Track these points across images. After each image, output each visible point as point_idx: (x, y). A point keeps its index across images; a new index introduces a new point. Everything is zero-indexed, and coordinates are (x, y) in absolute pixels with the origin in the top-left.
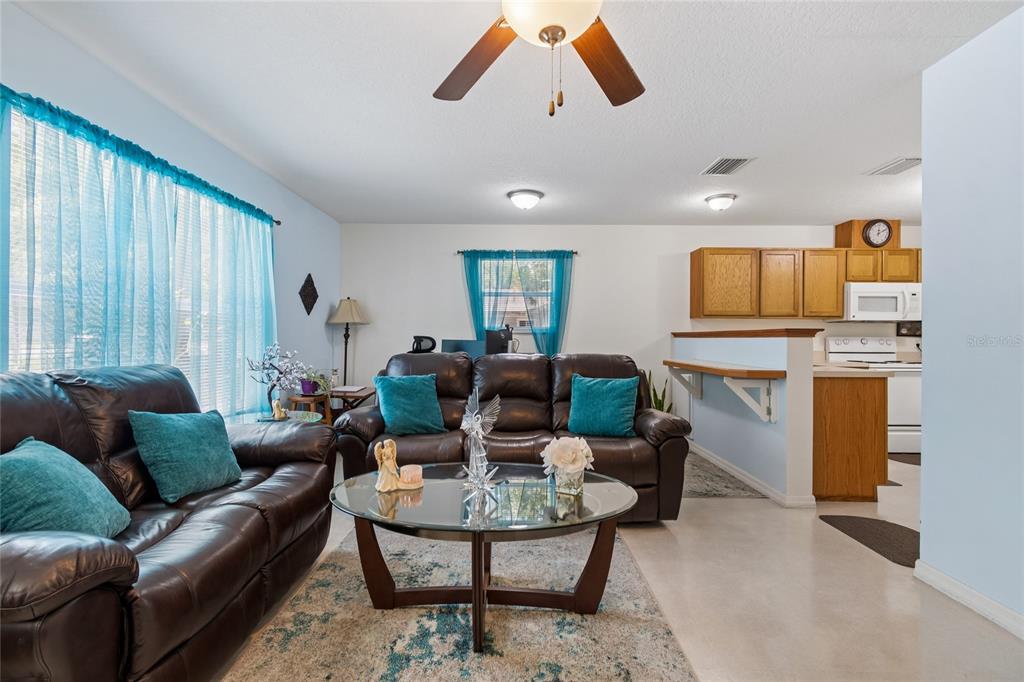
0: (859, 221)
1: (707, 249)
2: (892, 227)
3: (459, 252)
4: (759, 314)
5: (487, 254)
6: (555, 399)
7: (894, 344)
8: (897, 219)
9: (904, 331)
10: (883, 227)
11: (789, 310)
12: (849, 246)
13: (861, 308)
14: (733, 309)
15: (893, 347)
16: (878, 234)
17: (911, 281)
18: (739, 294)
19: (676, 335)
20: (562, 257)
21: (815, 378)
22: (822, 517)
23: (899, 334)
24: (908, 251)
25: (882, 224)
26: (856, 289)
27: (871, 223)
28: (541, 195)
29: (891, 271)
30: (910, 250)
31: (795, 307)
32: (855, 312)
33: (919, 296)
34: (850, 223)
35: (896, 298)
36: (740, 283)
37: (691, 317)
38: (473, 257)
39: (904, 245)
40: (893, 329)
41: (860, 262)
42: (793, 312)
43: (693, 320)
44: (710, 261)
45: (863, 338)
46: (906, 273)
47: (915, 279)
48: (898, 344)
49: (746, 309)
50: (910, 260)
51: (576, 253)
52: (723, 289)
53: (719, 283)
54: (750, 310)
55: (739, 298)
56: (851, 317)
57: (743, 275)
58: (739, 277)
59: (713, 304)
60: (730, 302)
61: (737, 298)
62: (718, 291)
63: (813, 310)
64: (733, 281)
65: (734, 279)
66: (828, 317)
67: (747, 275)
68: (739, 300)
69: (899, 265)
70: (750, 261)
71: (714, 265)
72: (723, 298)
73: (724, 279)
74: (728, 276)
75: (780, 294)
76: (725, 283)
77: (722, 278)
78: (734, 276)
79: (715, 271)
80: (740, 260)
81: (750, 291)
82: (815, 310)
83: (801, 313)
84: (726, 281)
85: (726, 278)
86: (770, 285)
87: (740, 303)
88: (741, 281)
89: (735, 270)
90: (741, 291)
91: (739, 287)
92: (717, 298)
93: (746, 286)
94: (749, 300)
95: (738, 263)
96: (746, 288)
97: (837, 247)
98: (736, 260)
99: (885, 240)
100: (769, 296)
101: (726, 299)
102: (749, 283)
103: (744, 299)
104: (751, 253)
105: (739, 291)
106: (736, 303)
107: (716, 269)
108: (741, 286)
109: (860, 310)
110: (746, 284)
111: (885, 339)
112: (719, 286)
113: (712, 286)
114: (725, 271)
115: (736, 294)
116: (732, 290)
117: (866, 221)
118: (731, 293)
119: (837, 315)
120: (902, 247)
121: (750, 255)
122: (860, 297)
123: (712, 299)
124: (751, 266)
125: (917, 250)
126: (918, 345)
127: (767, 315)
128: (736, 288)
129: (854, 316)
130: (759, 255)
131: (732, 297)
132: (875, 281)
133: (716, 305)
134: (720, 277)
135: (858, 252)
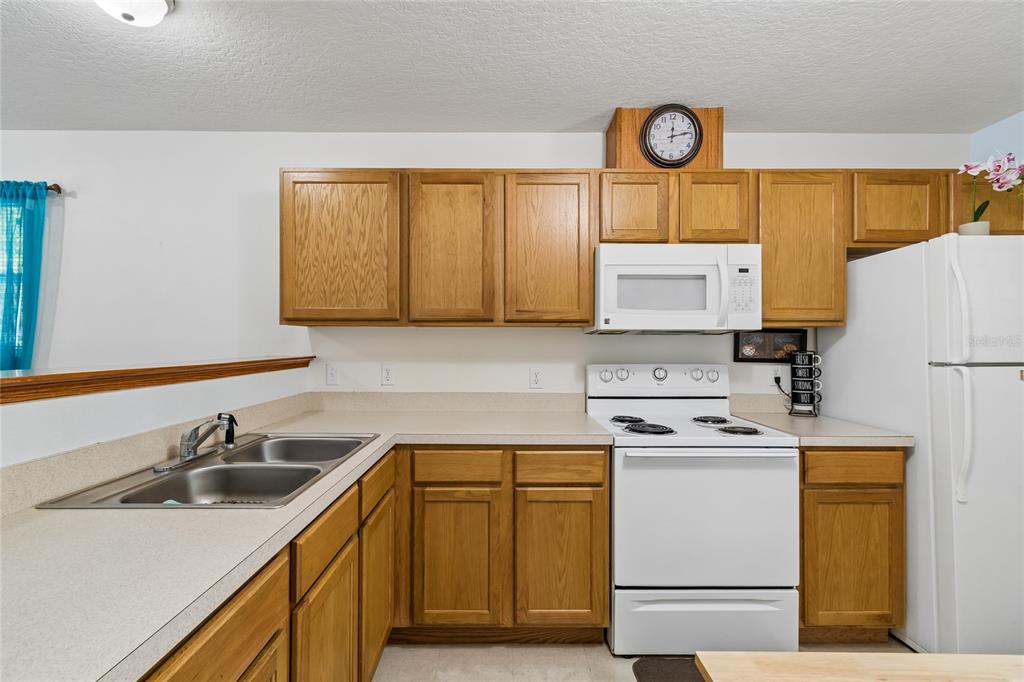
0: (633, 110)
1: (289, 171)
2: (705, 125)
4: (406, 316)
7: (724, 378)
8: (714, 105)
9: (748, 351)
10: (682, 123)
11: (474, 307)
13: (623, 303)
14: (349, 305)
15: (722, 387)
16: (671, 139)
17: (746, 241)
18: (361, 272)
23: (738, 358)
24: (737, 176)
25: (679, 116)
26: (620, 260)
27: (655, 113)
29: (699, 221)
30: (741, 172)
31: (487, 301)
32: (612, 313)
33: (756, 273)
35: (703, 278)
36: (364, 247)
39: (730, 162)
40: (726, 346)
41: (630, 201)
42: (482, 314)
45: (659, 365)
46: (732, 224)
47: (752, 235)
48: (733, 378)
49: (376, 305)
50: (740, 194)
52: (325, 262)
53: (318, 247)
54: (386, 307)
55: (362, 281)
56: (602, 322)
57: (371, 229)
58: (362, 234)
59: (303, 294)
60: (341, 289)
61: (358, 280)
62: (315, 266)
63: (526, 308)
64: (348, 244)
65: (349, 239)
66: (561, 322)
67: (380, 229)
68: (363, 285)
69: (720, 205)
70: (385, 199)
71: (305, 207)
72: (326, 280)
73: (328, 237)
74: (336, 232)
75: (454, 272)
76: (330, 247)
77: (323, 237)
78: (350, 232)
79: (308, 220)
80: (363, 196)
81: (385, 264)
82: (532, 308)
83: (500, 315)
84: (333, 243)
85: (331, 235)
86: (429, 251)
87: (364, 291)
88: (366, 243)
89: (353, 219)
90: (367, 265)
91: (362, 255)
92: (312, 281)
93: (378, 254)
94: (383, 286)
95: (359, 203)
96: (377, 260)
97: (607, 167)
98: (354, 195)
99: (687, 151)
100: (427, 275)
101: (332, 283)
102: (383, 247)
103: (373, 283)
104: (386, 180)
105: (362, 266)
106: (356, 292)
107: (309, 215)
108: (365, 255)
109: (619, 307)
110: (378, 249)
111: (706, 368)
112: (317, 253)
113: (301, 253)
114: (329, 219)
115: (356, 272)
116: (346, 262)
117: (645, 109)
118: (344, 269)
119: (578, 318)
120: (725, 167)
121: (386, 183)
122: (620, 277)
123: (302, 284)
124: (387, 208)
125: (758, 173)
126: (778, 380)
127: (424, 317)
128: (355, 258)
129: (607, 321)
130: (405, 184)
131: (346, 279)
132: (665, 242)
133: (310, 297)
134: (319, 234)
135: (625, 178)
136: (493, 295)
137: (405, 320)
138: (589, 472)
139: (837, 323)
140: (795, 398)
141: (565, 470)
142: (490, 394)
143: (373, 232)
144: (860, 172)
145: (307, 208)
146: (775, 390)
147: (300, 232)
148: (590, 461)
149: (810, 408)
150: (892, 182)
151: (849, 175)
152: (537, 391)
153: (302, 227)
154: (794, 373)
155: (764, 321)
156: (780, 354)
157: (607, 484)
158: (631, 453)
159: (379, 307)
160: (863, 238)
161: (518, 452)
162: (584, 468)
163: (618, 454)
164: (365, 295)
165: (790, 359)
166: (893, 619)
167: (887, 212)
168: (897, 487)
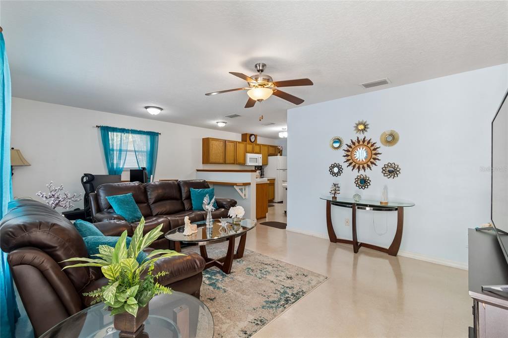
0: (248, 134)
1: (211, 138)
2: (256, 136)
3: (97, 126)
4: (225, 163)
5: (114, 130)
6: (183, 199)
8: (257, 134)
11: (232, 162)
12: (246, 141)
13: (250, 161)
14: (217, 161)
16: (253, 139)
17: (260, 154)
18: (220, 156)
19: (198, 170)
20: (153, 135)
21: (257, 184)
22: (260, 224)
24: (258, 145)
25: (254, 136)
26: (249, 156)
27: (251, 135)
28: (161, 109)
29: (255, 150)
31: (234, 161)
32: (249, 163)
34: (246, 134)
35: (257, 158)
36: (220, 152)
37: (203, 163)
38: (105, 130)
39: (258, 143)
41: (249, 147)
42: (234, 163)
43: (204, 165)
44: (212, 142)
46: (258, 151)
49: (221, 161)
50: (259, 147)
51: (160, 134)
54: (223, 161)
56: (247, 164)
59: (212, 159)
60: (217, 158)
63: (239, 162)
64: (218, 151)
67: (222, 149)
69: (257, 149)
70: (223, 144)
71: (212, 145)
73: (215, 150)
75: (230, 156)
78: (218, 149)
80: (220, 143)
81: (223, 154)
83: (236, 163)
90: (220, 154)
94: (222, 158)
95: (219, 145)
99: (254, 141)
100: (227, 157)
110: (222, 152)
118: (217, 155)
119: (244, 163)
121: (223, 142)
122: (249, 158)
123: (212, 157)
124: (223, 146)
125: (261, 144)
126: (259, 173)
127: (227, 163)
132: (252, 153)
135: (249, 144)
139: (267, 164)
140: (261, 175)
147: (212, 149)
149: (263, 176)
150: (272, 147)
151: (268, 146)
155: (262, 164)
160: (269, 154)
165: (261, 170)
166: (274, 199)
167: (272, 151)
168: (274, 184)
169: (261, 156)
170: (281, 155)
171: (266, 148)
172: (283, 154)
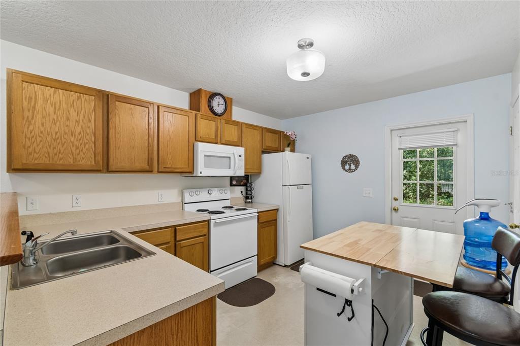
0: (206, 91)
2: (228, 102)
7: (229, 192)
8: (230, 97)
9: (234, 183)
10: (222, 102)
12: (199, 111)
15: (228, 196)
16: (218, 105)
17: (238, 146)
18: (76, 143)
23: (232, 185)
24: (236, 123)
25: (220, 98)
26: (203, 149)
27: (213, 95)
29: (226, 137)
30: (238, 122)
32: (202, 169)
33: (243, 157)
34: (200, 91)
35: (230, 158)
36: (79, 129)
39: (235, 118)
40: (228, 181)
41: (206, 126)
42: (147, 168)
45: (210, 189)
46: (236, 139)
47: (241, 144)
48: (231, 192)
50: (237, 130)
52: (49, 135)
53: (43, 125)
54: (93, 163)
55: (77, 148)
56: (199, 173)
57: (83, 120)
58: (78, 122)
59: (30, 154)
60: (62, 152)
61: (74, 148)
62: (40, 137)
63: (167, 167)
64: (67, 126)
65: (68, 123)
66: (181, 173)
67: (90, 121)
68: (78, 151)
69: (231, 133)
70: (93, 104)
71: (31, 98)
72: (50, 146)
73: (51, 120)
74: (57, 117)
75: (133, 148)
76: (53, 126)
77: (47, 119)
78: (68, 119)
79: (34, 107)
80: (77, 100)
81: (93, 140)
82: (170, 166)
83: (156, 169)
84: (55, 124)
85: (54, 119)
86: (120, 136)
87: (79, 154)
88: (80, 127)
89: (71, 112)
90: (80, 139)
91: (77, 134)
92: (38, 146)
93: (88, 134)
94: (92, 152)
95: (75, 104)
96: (88, 137)
97: (190, 109)
98: (72, 99)
99: (223, 111)
100: (119, 148)
101: (54, 148)
102: (91, 131)
103: (84, 150)
104: (95, 95)
105: (77, 140)
106: (73, 154)
107: (35, 104)
108: (79, 134)
109: (205, 167)
110: (88, 132)
111: (224, 189)
112: (42, 129)
113: (28, 128)
114: (52, 110)
115: (73, 143)
116: (66, 136)
117: (210, 92)
118: (64, 140)
119: (188, 171)
120: (233, 119)
121: (94, 96)
122: (205, 156)
123: (29, 147)
124: (94, 110)
125: (242, 123)
126: (242, 192)
127: (117, 170)
128: (72, 136)
129: (201, 173)
130: (106, 100)
131: (65, 146)
132: (217, 143)
133: (36, 156)
134: (44, 117)
135: (205, 117)
136: (152, 159)
137: (105, 170)
138: (203, 231)
139: (259, 173)
140: (247, 198)
141: (195, 232)
142: (140, 206)
143: (85, 122)
144: (265, 128)
145: (33, 100)
146: (241, 196)
147: (27, 114)
148: (203, 227)
149: (250, 200)
150: (271, 133)
151: (263, 128)
152: (162, 203)
153: (29, 111)
154: (247, 189)
155: (245, 173)
156: (242, 183)
157: (207, 235)
158: (218, 221)
159: (89, 163)
160: (265, 148)
161: (177, 228)
162: (201, 229)
163: (212, 222)
164: (79, 156)
165: (245, 185)
166: (275, 257)
167: (270, 141)
168: (276, 220)
169: (241, 150)
170: (293, 151)
171: (257, 135)
172: (296, 150)
